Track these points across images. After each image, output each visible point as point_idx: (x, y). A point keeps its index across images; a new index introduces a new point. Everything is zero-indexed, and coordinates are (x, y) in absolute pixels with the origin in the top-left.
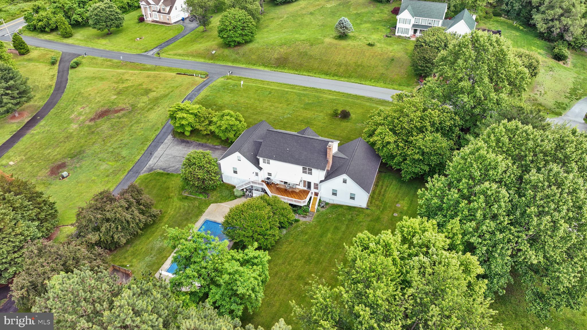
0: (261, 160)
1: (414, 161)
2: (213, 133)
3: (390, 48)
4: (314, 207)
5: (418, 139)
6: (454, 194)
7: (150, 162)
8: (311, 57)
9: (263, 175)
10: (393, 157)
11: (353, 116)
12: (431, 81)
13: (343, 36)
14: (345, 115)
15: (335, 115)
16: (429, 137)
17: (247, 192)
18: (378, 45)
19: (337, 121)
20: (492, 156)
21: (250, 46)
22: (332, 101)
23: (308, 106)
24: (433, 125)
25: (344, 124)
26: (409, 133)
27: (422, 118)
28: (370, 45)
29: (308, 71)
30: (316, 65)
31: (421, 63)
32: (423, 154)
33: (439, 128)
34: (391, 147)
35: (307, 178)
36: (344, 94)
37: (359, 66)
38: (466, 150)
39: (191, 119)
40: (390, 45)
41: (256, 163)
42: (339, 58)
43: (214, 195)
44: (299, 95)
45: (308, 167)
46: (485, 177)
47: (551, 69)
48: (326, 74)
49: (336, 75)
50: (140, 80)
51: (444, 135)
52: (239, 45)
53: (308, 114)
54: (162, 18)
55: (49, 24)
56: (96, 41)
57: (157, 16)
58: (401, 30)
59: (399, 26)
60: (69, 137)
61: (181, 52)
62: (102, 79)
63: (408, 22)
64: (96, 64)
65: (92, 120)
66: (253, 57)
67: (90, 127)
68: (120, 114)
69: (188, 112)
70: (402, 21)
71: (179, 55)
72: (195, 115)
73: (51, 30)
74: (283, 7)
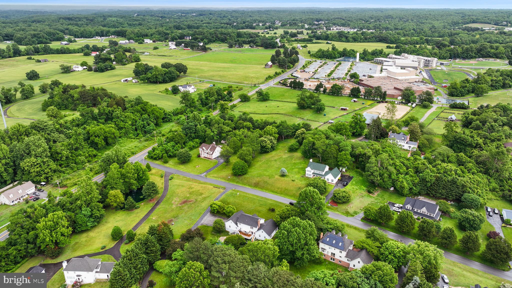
0: (238, 223)
2: (224, 213)
3: (301, 183)
4: (253, 239)
7: (202, 222)
8: (268, 184)
9: (238, 229)
11: (276, 211)
13: (283, 175)
14: (273, 210)
15: (269, 210)
17: (233, 234)
18: (296, 181)
19: (270, 212)
21: (245, 176)
22: (270, 204)
23: (261, 205)
25: (272, 213)
28: (293, 180)
29: (266, 190)
30: (269, 188)
35: (252, 230)
37: (286, 189)
39: (217, 207)
40: (301, 181)
41: (237, 224)
42: (279, 185)
43: (222, 234)
44: (259, 200)
45: (252, 226)
47: (362, 197)
50: (199, 188)
52: (240, 175)
53: (260, 209)
54: (208, 156)
55: (158, 156)
56: (179, 166)
57: (206, 155)
58: (308, 174)
59: (307, 172)
60: (172, 210)
61: (215, 175)
62: (183, 186)
63: (310, 172)
64: (180, 178)
65: (180, 204)
66: (245, 181)
67: (180, 207)
68: (191, 203)
69: (217, 205)
70: (308, 171)
71: (215, 177)
72: (219, 206)
73: (159, 159)
74: (264, 154)
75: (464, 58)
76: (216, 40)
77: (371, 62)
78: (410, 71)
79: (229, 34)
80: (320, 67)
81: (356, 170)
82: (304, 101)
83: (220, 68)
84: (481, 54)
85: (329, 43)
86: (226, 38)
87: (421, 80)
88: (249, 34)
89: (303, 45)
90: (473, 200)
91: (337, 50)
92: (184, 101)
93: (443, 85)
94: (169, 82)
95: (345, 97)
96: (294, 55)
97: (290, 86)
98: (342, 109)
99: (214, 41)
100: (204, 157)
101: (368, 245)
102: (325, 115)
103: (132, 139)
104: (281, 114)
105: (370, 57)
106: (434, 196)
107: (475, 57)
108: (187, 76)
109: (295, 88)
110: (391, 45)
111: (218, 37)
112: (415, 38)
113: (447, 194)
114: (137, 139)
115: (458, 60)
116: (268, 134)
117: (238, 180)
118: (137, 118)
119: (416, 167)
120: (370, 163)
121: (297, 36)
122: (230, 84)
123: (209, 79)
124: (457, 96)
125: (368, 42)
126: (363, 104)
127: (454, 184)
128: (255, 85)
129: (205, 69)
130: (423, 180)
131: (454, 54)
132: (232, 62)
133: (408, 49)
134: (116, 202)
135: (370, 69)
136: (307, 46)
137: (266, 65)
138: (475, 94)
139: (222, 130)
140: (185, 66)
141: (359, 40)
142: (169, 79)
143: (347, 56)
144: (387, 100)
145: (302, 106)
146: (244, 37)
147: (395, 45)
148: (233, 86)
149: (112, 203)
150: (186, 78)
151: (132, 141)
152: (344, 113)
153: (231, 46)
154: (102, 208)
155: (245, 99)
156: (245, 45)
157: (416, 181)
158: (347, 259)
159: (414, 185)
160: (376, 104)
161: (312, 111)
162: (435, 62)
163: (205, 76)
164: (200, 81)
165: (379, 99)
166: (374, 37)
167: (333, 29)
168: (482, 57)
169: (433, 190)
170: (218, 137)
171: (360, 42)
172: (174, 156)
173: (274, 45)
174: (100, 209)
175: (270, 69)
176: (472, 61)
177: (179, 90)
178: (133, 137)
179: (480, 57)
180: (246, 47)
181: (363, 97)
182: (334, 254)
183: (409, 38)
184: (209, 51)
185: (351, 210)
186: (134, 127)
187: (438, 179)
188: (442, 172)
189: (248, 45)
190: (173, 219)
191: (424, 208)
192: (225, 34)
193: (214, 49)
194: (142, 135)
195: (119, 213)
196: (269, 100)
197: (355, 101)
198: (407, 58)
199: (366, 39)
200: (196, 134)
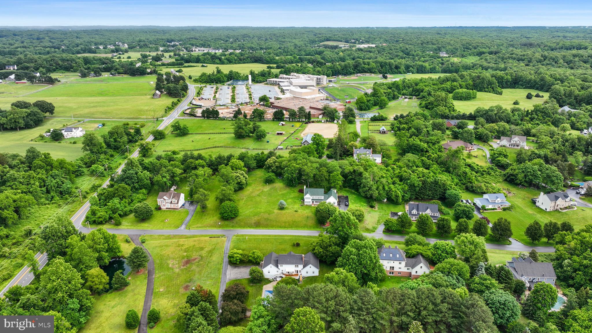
0: (279, 265)
1: (330, 257)
2: (250, 260)
3: (305, 212)
4: (301, 279)
5: (330, 249)
6: (345, 261)
7: (227, 277)
8: (271, 220)
9: (280, 271)
10: (322, 257)
11: (301, 244)
12: (328, 226)
13: (282, 208)
14: (298, 245)
15: (294, 245)
16: (333, 248)
17: (275, 279)
18: (299, 211)
19: (295, 248)
20: (351, 249)
21: (238, 218)
22: (290, 239)
23: (281, 243)
24: (333, 243)
25: (299, 248)
26: (327, 247)
27: (330, 242)
28: (296, 211)
29: (272, 227)
30: (275, 224)
31: (321, 218)
32: (333, 253)
33: (336, 244)
34: (322, 253)
35: (297, 269)
36: (293, 236)
37: (294, 222)
38: (345, 249)
39: (240, 256)
40: (304, 210)
41: (277, 267)
42: (284, 219)
43: (263, 283)
44: (275, 239)
45: (297, 265)
46: (351, 254)
47: (369, 212)
48: (281, 227)
49: (285, 227)
50: (192, 244)
51: (338, 246)
52: (233, 218)
53: (283, 247)
54: (172, 206)
55: (105, 219)
56: (139, 225)
57: (169, 206)
58: (307, 202)
59: (305, 200)
60: (178, 275)
61: (200, 225)
62: (167, 246)
63: (309, 198)
64: (156, 238)
65: (183, 266)
66: (242, 223)
67: (186, 269)
68: (197, 260)
69: (238, 253)
70: (307, 198)
71: (200, 227)
72: (241, 255)
73: (106, 222)
74: (239, 192)
75: (345, 75)
76: (57, 68)
77: (265, 84)
78: (314, 90)
79: (74, 60)
80: (216, 92)
81: (344, 189)
82: (243, 129)
83: (93, 103)
84: (358, 70)
85: (205, 66)
86: (71, 65)
87: (325, 98)
88: (100, 59)
89: (177, 69)
90: (456, 195)
91: (222, 73)
92: (88, 148)
93: (347, 101)
94: (34, 127)
95: (270, 122)
96: (181, 81)
97: (203, 116)
98: (278, 134)
99: (54, 71)
100: (167, 208)
101: (420, 250)
102: (268, 142)
103: (45, 204)
104: (220, 147)
105: (261, 78)
106: (422, 199)
107: (354, 73)
108: (54, 117)
109: (208, 117)
110: (271, 65)
111: (59, 65)
112: (289, 57)
113: (433, 194)
114: (53, 203)
115: (340, 77)
116: (237, 169)
117: (232, 224)
118: (44, 177)
119: (398, 176)
120: (366, 178)
121: (162, 60)
122: (125, 121)
123: (90, 117)
124: (365, 110)
125: (244, 63)
126: (293, 126)
127: (437, 184)
128: (157, 119)
129: (74, 106)
130: (412, 186)
131: (336, 71)
132: (101, 94)
133: (292, 68)
134: (101, 283)
135: (270, 91)
136: (182, 71)
137: (154, 95)
138: (379, 106)
139: (173, 173)
140: (51, 104)
141: (234, 61)
142: (34, 122)
143: (234, 79)
144: (312, 120)
145: (240, 136)
146: (94, 64)
147: (275, 65)
148: (129, 123)
149: (98, 286)
150: (55, 119)
151: (48, 208)
152: (283, 138)
153: (84, 75)
154: (91, 295)
155: (159, 136)
156: (103, 74)
157: (406, 188)
158: (406, 268)
159: (404, 192)
160: (304, 124)
161: (251, 139)
162: (324, 79)
163: (80, 114)
164: (79, 121)
165: (304, 120)
166: (248, 57)
167: (195, 51)
168: (360, 73)
169: (421, 193)
170: (170, 182)
171: (235, 63)
172: (125, 215)
173: (143, 71)
174: (89, 297)
175: (160, 99)
176: (353, 77)
177: (62, 135)
178: (47, 202)
179: (357, 73)
180: (106, 75)
181: (288, 120)
182: (393, 267)
183: (283, 57)
184: (57, 82)
185: (370, 227)
186: (44, 189)
187: (424, 182)
188: (421, 176)
189: (109, 73)
190: (189, 284)
191: (429, 210)
192: (68, 60)
193: (63, 81)
194: (58, 198)
195: (106, 297)
196: (188, 134)
197: (283, 125)
198: (299, 77)
199: (240, 60)
200: (139, 183)
